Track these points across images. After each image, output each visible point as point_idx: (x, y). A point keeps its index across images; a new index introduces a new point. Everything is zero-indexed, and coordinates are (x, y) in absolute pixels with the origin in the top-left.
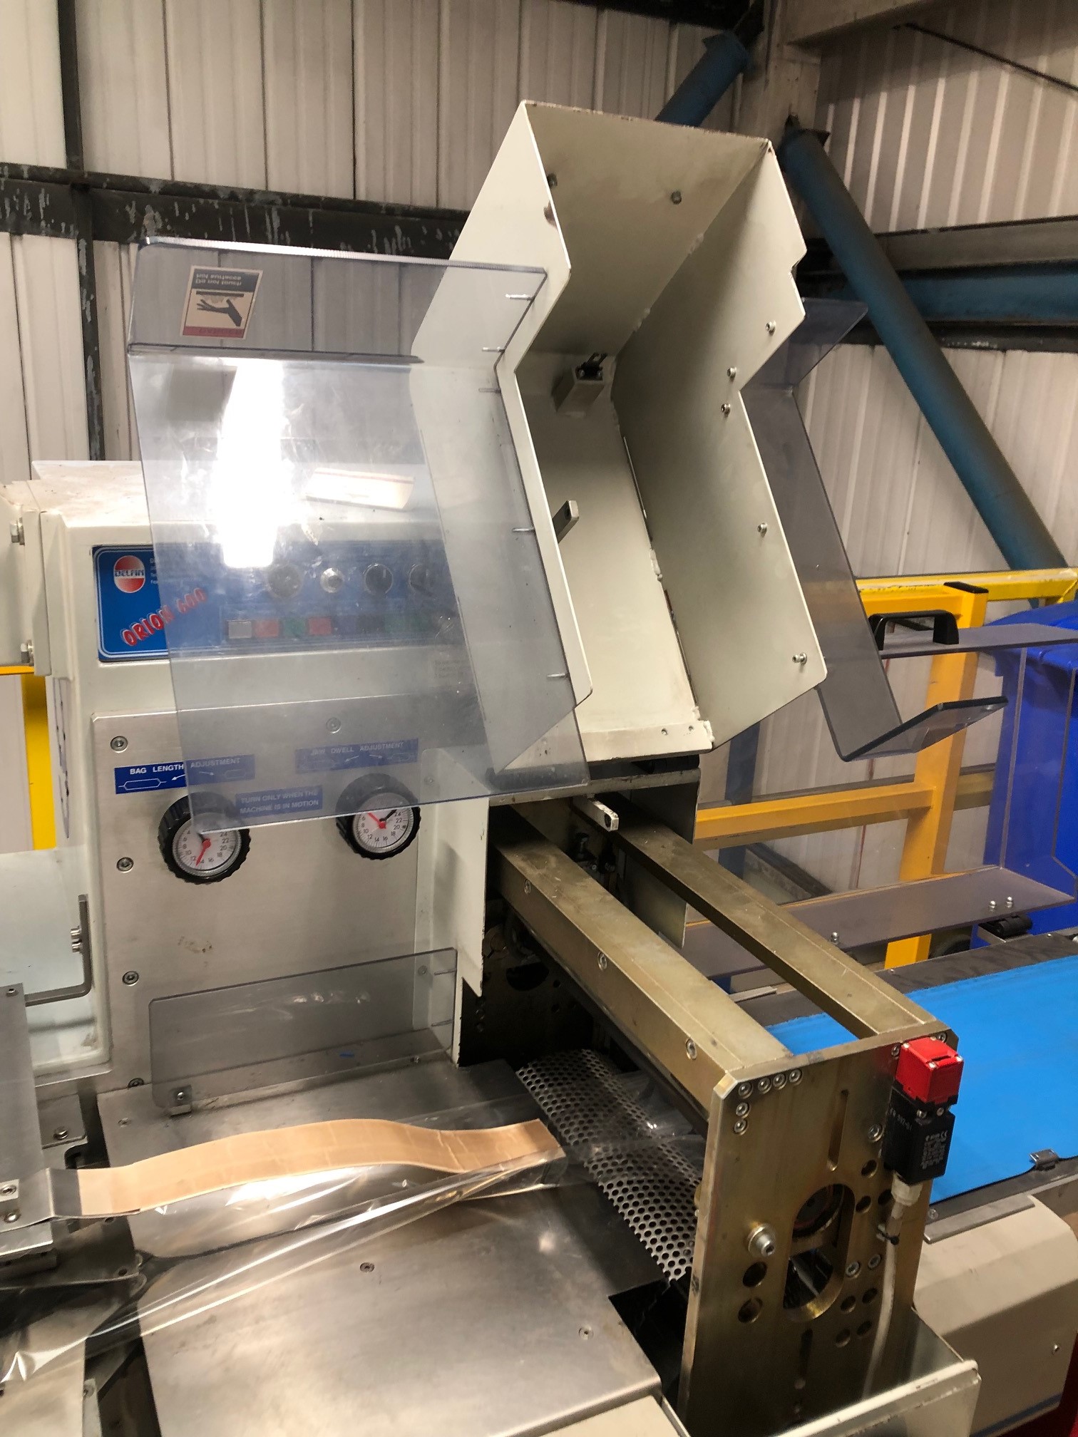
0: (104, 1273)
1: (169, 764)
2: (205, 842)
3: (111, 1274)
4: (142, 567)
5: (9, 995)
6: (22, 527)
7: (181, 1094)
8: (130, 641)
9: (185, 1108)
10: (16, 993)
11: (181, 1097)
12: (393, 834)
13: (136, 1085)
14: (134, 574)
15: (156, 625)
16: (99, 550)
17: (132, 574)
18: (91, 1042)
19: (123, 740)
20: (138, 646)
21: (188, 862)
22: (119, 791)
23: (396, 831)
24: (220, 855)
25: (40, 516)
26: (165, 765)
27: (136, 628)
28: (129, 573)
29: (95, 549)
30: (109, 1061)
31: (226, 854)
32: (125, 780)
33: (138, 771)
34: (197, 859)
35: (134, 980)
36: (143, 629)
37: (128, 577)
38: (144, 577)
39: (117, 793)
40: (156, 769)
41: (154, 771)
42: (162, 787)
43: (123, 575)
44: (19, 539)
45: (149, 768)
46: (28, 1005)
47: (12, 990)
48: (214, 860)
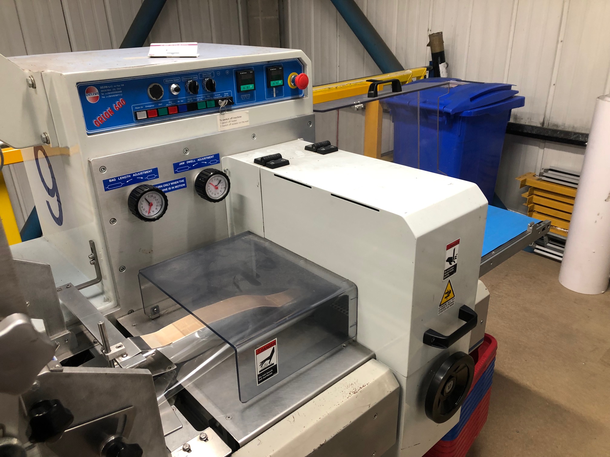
0: (162, 370)
1: (124, 176)
2: (150, 205)
3: (165, 369)
4: (97, 91)
5: (67, 288)
6: (34, 79)
7: (155, 309)
8: (97, 125)
9: (157, 315)
10: (71, 286)
11: (156, 310)
12: (221, 191)
13: (131, 313)
14: (94, 95)
15: (107, 116)
16: (79, 84)
17: (93, 95)
18: (107, 300)
19: (104, 168)
20: (101, 126)
21: (145, 214)
22: (106, 190)
23: (222, 190)
24: (156, 209)
25: (41, 74)
26: (123, 176)
27: (99, 119)
28: (92, 95)
29: (77, 84)
30: (118, 305)
31: (159, 208)
32: (108, 185)
33: (112, 180)
34: (148, 212)
35: (124, 269)
36: (101, 118)
37: (91, 96)
38: (99, 95)
39: (105, 191)
40: (120, 178)
41: (119, 179)
42: (123, 186)
43: (89, 95)
44: (33, 86)
45: (117, 178)
46: (79, 289)
47: (69, 285)
48: (154, 212)
